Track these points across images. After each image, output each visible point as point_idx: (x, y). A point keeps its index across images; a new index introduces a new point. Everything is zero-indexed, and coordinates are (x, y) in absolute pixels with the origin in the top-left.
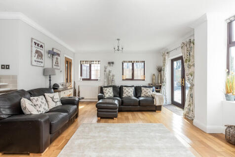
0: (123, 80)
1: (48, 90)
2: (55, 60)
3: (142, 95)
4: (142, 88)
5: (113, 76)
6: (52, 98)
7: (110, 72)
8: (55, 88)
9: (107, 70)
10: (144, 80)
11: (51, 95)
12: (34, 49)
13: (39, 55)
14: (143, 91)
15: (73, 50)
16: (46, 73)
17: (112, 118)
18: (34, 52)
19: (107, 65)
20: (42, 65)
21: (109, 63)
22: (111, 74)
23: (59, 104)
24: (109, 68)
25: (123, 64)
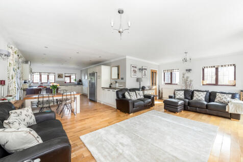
0: (203, 85)
1: (138, 90)
2: (143, 72)
3: (216, 100)
4: (217, 94)
5: (191, 81)
6: (139, 93)
7: (187, 78)
8: (143, 89)
9: (185, 76)
10: (235, 85)
11: (139, 92)
12: (132, 69)
13: (135, 72)
14: (217, 97)
15: (157, 64)
16: (138, 80)
17: (175, 112)
18: (132, 70)
19: (185, 72)
20: (136, 76)
21: (187, 70)
22: (189, 80)
23: (142, 97)
24: (187, 74)
25: (203, 70)
